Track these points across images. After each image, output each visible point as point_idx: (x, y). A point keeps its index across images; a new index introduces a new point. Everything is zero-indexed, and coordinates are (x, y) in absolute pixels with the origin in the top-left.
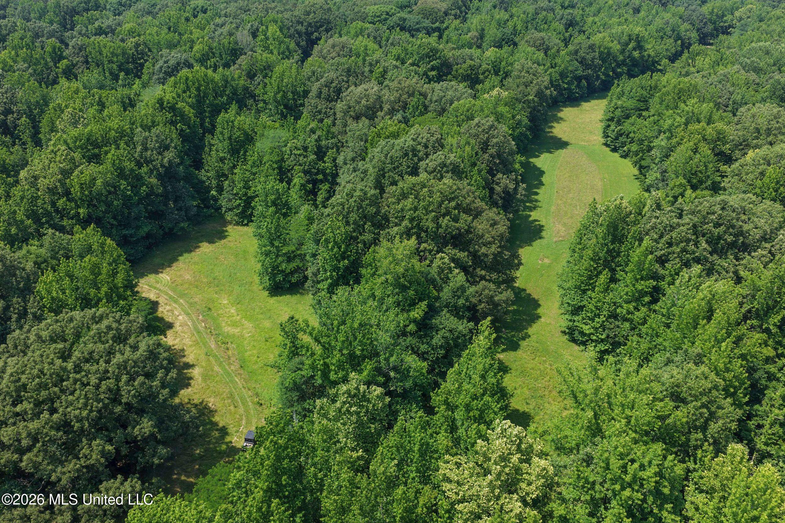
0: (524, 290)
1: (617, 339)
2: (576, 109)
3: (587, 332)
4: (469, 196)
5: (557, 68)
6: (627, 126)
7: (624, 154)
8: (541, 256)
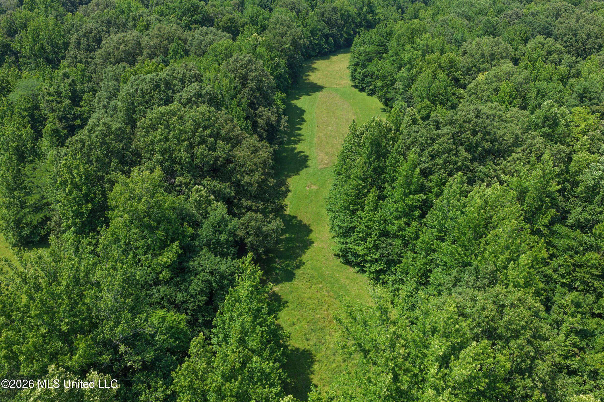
0: (295, 217)
1: (391, 257)
2: (326, 61)
3: (361, 253)
4: (227, 124)
5: (308, 27)
6: (371, 68)
7: (370, 92)
8: (308, 183)
